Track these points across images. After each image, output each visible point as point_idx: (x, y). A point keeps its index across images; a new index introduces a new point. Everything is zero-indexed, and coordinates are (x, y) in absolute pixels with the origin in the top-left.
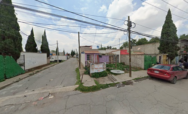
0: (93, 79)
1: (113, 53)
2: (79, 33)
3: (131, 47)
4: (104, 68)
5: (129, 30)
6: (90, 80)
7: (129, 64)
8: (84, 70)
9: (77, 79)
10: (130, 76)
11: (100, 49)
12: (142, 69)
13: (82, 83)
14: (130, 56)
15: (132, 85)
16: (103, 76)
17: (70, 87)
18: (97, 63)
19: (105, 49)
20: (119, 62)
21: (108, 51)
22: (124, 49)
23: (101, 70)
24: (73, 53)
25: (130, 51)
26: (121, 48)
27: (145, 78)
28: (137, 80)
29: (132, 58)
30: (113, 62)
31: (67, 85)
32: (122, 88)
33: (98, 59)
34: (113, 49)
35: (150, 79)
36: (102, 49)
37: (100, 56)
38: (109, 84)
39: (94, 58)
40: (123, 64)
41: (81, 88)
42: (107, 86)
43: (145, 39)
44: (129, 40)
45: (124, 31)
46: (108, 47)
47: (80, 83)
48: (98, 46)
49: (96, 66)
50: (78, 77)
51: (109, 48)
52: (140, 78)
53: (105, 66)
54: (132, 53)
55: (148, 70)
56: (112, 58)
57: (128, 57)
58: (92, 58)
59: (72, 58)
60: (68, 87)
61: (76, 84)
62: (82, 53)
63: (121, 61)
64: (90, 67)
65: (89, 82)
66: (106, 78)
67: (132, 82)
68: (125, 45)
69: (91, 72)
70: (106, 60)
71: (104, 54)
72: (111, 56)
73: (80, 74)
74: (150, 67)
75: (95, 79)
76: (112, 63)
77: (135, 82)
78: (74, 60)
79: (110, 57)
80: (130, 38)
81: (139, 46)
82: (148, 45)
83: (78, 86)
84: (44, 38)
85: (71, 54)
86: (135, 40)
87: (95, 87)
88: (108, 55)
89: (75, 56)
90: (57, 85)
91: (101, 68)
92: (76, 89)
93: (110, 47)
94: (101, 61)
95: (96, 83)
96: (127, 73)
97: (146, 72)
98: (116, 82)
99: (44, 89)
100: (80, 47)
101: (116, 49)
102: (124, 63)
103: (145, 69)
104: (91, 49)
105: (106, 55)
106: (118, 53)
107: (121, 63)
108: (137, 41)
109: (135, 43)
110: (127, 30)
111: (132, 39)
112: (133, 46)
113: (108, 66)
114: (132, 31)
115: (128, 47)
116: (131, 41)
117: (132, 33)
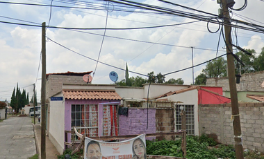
1: (170, 98)
2: (44, 26)
3: (235, 78)
4: (136, 158)
5: (224, 18)
7: (232, 142)
11: (121, 85)
14: (235, 111)
18: (111, 139)
19: (139, 83)
20: (197, 133)
21: (153, 92)
22: (211, 83)
24: (19, 100)
25: (234, 93)
26: (201, 80)
29: (244, 117)
30: (172, 133)
33: (114, 122)
34: (171, 83)
36: (129, 83)
37: (121, 110)
39: (100, 119)
40: (212, 140)
44: (229, 53)
45: (209, 20)
46: (151, 75)
48: (113, 74)
49: (106, 149)
51: (156, 79)
53: (143, 151)
54: (242, 98)
56: (166, 120)
57: (229, 113)
58: (92, 118)
59: (16, 119)
62: (53, 98)
63: (202, 128)
64: (81, 152)
68: (215, 68)
70: (143, 125)
71: (135, 104)
72: (163, 110)
76: (168, 138)
78: (23, 125)
79: (159, 113)
80: (229, 43)
85: (13, 104)
86: (249, 53)
88: (150, 107)
89: (26, 109)
94: (124, 130)
100: (45, 77)
101: (180, 83)
102: (214, 137)
104: (88, 84)
105: (145, 106)
106: (191, 98)
107: (203, 138)
108: (257, 55)
109: (251, 64)
110: (220, 17)
111: (239, 48)
112: (243, 72)
113: (154, 148)
114: (237, 21)
115: (225, 77)
116: (236, 56)
117: (236, 26)
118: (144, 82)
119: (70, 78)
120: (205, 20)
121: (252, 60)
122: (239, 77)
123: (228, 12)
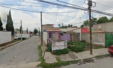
0: (54, 56)
1: (74, 31)
2: (41, 12)
3: (91, 26)
4: (65, 46)
5: (89, 9)
6: (52, 57)
7: (89, 42)
8: (46, 48)
9: (39, 56)
10: (91, 53)
11: (61, 28)
12: (103, 47)
13: (44, 60)
14: (91, 34)
15: (93, 62)
16: (64, 53)
17: (33, 63)
18: (59, 41)
19: (66, 27)
20: (80, 40)
21: (69, 29)
22: (85, 27)
23: (63, 48)
24: (36, 32)
25: (91, 30)
26: (82, 26)
27: (106, 56)
28: (98, 57)
29: (93, 36)
30: (74, 40)
31: (30, 62)
32: (83, 65)
33: (59, 37)
34: (74, 27)
35: (111, 57)
36: (63, 27)
37: (61, 34)
38: (71, 62)
39: (56, 36)
40: (84, 41)
41: (43, 64)
42: (68, 63)
43: (105, 18)
44: (90, 19)
45: (85, 10)
46: (69, 25)
47: (42, 60)
48: (59, 25)
49: (57, 44)
50: (40, 54)
52: (101, 56)
53: (67, 44)
54: (93, 31)
55: (110, 48)
56: (73, 36)
57: (89, 35)
58: (54, 36)
59: (35, 36)
60: (30, 64)
61: (38, 61)
62: (44, 31)
63: (82, 38)
64: (51, 44)
65: (51, 59)
66: (67, 55)
67: (93, 60)
68: (86, 23)
69: (53, 49)
70: (67, 38)
71: (65, 33)
72: (72, 34)
73: (42, 52)
74: (111, 45)
75: (56, 56)
76: (73, 41)
77: (96, 60)
78: (37, 38)
79: (71, 35)
80: (90, 16)
81: (100, 24)
82: (109, 23)
83: (40, 62)
84: (9, 17)
85: (34, 33)
86: (95, 19)
87: (57, 63)
88: (69, 33)
89: (38, 34)
90: (20, 62)
91: (62, 46)
92: (38, 66)
93: (71, 25)
94: (62, 39)
95: (57, 60)
96: (88, 50)
97: (107, 49)
98: (77, 59)
99: (8, 65)
100: (42, 26)
101: (77, 27)
102: (85, 41)
103: (106, 47)
104: (53, 27)
105: (67, 33)
106: (79, 31)
107: (82, 41)
108: (98, 20)
109: (96, 22)
110: (88, 9)
111: (93, 18)
112: (93, 24)
113: (69, 43)
114: (93, 10)
115: (89, 25)
116: (92, 20)
117: (92, 12)
118: (67, 27)
119: (48, 26)
120: (84, 10)
121: (96, 21)
122: (92, 25)
123: (90, 8)
